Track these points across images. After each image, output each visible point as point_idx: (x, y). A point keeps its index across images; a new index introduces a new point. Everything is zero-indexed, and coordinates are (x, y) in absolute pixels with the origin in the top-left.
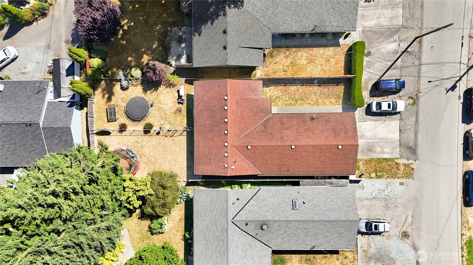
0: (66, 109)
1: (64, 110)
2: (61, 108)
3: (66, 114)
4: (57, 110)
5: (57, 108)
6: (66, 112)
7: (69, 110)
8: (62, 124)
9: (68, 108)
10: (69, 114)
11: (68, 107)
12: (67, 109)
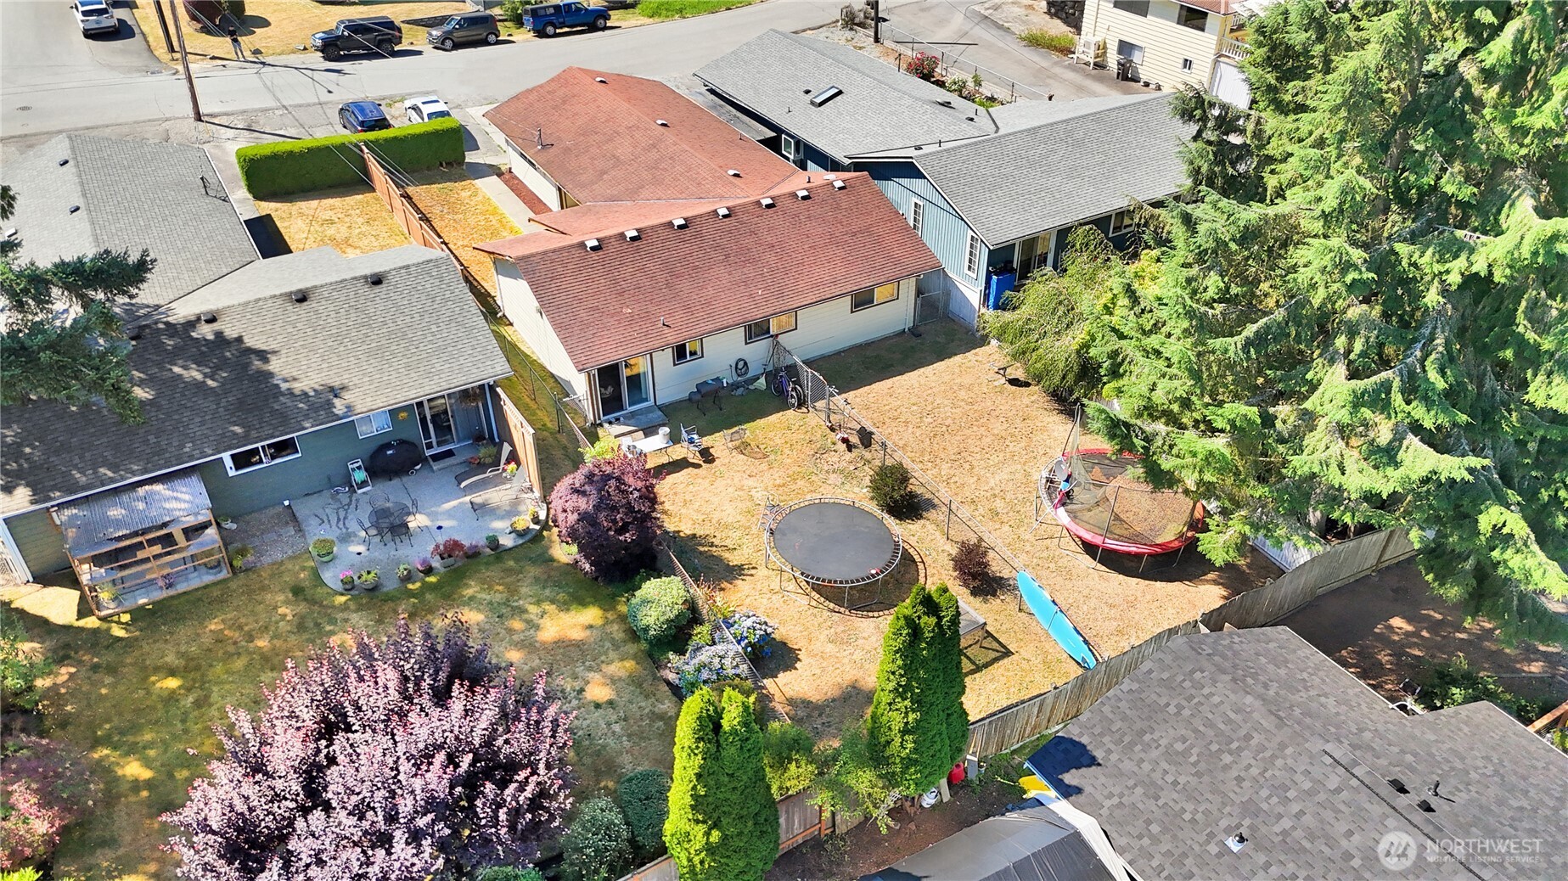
0: (1114, 757)
1: (1127, 765)
2: (1139, 790)
3: (1139, 725)
4: (1167, 796)
5: (1158, 813)
6: (1127, 739)
7: (1106, 739)
8: (1206, 691)
9: (1099, 754)
10: (1124, 718)
11: (1093, 762)
12: (1109, 751)
